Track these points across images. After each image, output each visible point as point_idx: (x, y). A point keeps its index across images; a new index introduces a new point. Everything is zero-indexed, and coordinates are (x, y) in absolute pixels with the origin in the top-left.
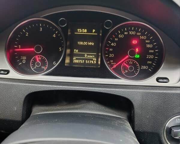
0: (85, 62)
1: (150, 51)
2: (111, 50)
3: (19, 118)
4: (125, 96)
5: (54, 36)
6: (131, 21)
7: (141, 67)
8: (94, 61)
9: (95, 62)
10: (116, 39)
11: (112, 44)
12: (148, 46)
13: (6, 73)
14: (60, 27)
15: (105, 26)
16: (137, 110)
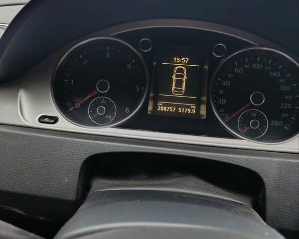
0: (177, 110)
1: (286, 97)
2: (221, 92)
3: (72, 196)
4: (250, 167)
5: (129, 66)
6: (256, 46)
7: (270, 123)
8: (192, 109)
9: (194, 111)
10: (230, 76)
11: (224, 83)
12: (283, 88)
13: (53, 121)
14: (141, 52)
15: (214, 53)
16: (271, 193)
